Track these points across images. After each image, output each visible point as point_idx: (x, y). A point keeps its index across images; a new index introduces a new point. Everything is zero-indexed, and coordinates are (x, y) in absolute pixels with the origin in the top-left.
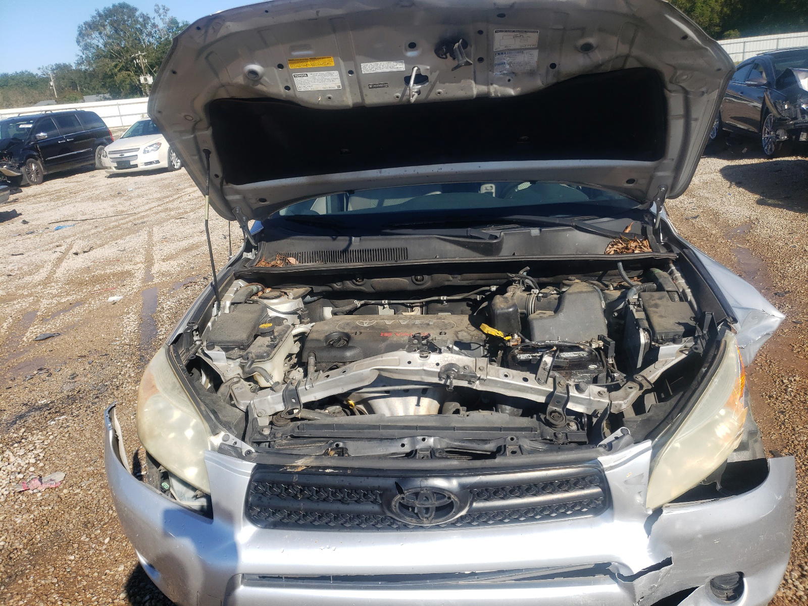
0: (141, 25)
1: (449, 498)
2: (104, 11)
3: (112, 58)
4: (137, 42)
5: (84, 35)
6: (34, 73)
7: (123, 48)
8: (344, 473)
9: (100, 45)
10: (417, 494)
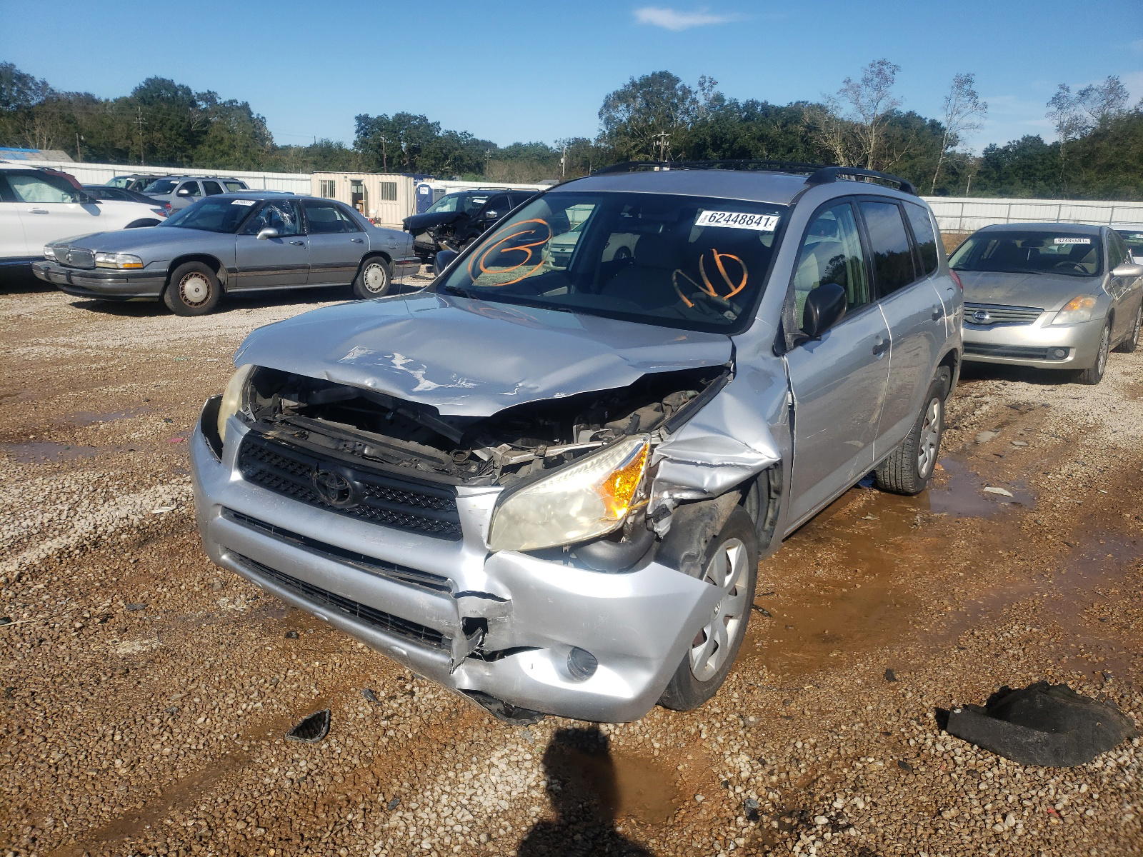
0: (679, 100)
1: (346, 484)
2: (640, 80)
3: (633, 136)
5: (610, 106)
7: (650, 126)
8: (290, 447)
9: (624, 119)
10: (326, 474)
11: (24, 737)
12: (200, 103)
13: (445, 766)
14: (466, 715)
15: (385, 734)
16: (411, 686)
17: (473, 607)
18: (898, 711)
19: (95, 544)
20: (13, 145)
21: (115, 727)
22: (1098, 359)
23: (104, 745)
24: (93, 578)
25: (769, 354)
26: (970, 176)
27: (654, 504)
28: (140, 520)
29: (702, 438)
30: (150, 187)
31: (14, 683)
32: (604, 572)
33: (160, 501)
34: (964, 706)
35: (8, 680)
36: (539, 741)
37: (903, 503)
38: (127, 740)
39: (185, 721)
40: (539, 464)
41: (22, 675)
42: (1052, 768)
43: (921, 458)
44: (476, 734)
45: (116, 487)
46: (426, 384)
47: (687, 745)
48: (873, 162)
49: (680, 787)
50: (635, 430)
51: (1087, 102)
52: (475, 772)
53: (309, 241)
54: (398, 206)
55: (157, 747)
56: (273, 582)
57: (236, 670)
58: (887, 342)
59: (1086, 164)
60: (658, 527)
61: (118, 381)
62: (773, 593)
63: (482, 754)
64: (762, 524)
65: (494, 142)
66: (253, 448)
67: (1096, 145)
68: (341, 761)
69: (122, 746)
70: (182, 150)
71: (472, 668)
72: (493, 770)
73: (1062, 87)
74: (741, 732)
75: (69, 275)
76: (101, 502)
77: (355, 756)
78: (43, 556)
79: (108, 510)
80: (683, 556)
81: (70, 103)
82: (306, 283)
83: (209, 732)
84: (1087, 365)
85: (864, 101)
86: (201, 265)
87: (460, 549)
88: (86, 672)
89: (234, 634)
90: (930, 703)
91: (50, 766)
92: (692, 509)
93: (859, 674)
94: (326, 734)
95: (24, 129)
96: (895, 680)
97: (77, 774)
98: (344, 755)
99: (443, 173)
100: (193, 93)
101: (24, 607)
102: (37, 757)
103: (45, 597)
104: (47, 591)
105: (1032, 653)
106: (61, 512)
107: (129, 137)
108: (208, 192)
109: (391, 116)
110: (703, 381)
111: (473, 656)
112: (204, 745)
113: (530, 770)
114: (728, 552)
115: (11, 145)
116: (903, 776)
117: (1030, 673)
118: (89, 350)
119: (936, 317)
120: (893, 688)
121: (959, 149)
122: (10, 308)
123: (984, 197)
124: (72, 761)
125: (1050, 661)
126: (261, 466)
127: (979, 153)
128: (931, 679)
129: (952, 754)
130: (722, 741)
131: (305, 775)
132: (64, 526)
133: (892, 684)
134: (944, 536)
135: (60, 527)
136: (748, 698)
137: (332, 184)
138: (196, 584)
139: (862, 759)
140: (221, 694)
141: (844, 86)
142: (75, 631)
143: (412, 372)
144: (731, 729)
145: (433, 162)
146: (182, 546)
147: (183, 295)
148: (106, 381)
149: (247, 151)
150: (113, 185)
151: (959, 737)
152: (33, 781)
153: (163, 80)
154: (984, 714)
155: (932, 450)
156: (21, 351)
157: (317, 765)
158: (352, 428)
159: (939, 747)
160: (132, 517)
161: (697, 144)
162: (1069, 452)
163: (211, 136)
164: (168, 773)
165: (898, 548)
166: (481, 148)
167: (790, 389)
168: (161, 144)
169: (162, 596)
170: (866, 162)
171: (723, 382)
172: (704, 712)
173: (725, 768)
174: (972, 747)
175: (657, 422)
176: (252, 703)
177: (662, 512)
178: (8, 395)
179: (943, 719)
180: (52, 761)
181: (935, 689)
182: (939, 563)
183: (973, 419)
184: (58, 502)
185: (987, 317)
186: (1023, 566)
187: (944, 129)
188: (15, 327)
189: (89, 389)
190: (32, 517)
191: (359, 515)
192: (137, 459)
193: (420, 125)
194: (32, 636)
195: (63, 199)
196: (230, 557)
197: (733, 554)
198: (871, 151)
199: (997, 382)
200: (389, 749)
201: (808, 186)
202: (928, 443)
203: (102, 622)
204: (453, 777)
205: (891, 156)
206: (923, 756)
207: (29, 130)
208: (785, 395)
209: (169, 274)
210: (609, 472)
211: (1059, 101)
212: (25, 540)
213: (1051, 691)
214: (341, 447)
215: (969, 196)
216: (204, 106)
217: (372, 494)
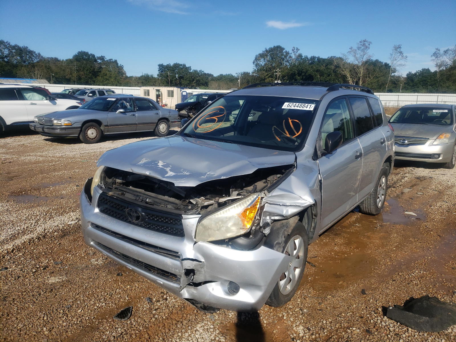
0: (284, 56)
1: (139, 214)
2: (269, 49)
3: (266, 71)
4: (280, 64)
5: (257, 59)
6: (234, 75)
7: (273, 67)
8: (117, 199)
9: (263, 64)
10: (131, 210)
11: (9, 318)
12: (98, 60)
13: (177, 331)
14: (188, 309)
15: (154, 317)
16: (166, 296)
17: (189, 265)
18: (366, 307)
19: (44, 237)
20: (27, 78)
21: (45, 314)
22: (452, 159)
23: (40, 322)
24: (42, 251)
25: (311, 160)
26: (401, 85)
27: (263, 221)
28: (63, 227)
29: (282, 194)
30: (78, 93)
31: (7, 294)
32: (242, 250)
33: (71, 219)
34: (394, 305)
35: (4, 293)
36: (217, 320)
37: (371, 219)
38: (49, 319)
39: (73, 311)
40: (216, 205)
41: (10, 291)
42: (430, 333)
43: (378, 200)
44: (191, 317)
45: (55, 213)
46: (171, 174)
47: (278, 322)
48: (362, 80)
49: (274, 340)
50: (255, 191)
51: (448, 55)
52: (190, 333)
53: (137, 114)
54: (174, 100)
55: (61, 322)
56: (110, 253)
57: (96, 289)
58: (361, 154)
59: (448, 79)
60: (265, 231)
61: (59, 170)
62: (316, 257)
63: (193, 325)
64: (310, 229)
65: (212, 74)
66: (103, 199)
67: (452, 72)
68: (135, 328)
69: (47, 322)
70: (91, 78)
71: (189, 289)
72: (197, 332)
73: (437, 49)
74: (301, 316)
75: (43, 128)
76: (48, 219)
77: (141, 326)
78: (23, 242)
79: (51, 222)
80: (275, 243)
81: (49, 61)
82: (136, 130)
83: (83, 316)
84: (448, 161)
85: (358, 56)
86: (94, 124)
87: (184, 241)
88: (35, 290)
89: (96, 274)
90: (380, 304)
91: (18, 330)
92: (278, 224)
93: (351, 291)
94: (130, 317)
95: (31, 72)
96: (365, 294)
97: (28, 333)
98: (136, 326)
99: (192, 86)
100: (96, 57)
101: (13, 263)
102: (13, 326)
103: (22, 259)
104: (23, 256)
105: (423, 282)
106: (32, 223)
107: (71, 74)
108: (100, 95)
109: (172, 64)
110: (283, 171)
111: (189, 284)
112: (80, 321)
113: (212, 333)
114: (295, 241)
115: (26, 78)
116: (368, 336)
117: (422, 291)
118: (49, 158)
119: (382, 143)
120: (364, 298)
121: (396, 74)
122: (20, 141)
123: (407, 93)
124: (27, 328)
125: (431, 286)
126: (106, 206)
127: (405, 76)
128: (380, 294)
129: (389, 327)
130: (292, 320)
131: (120, 335)
132: (33, 229)
133: (364, 296)
134: (388, 232)
135: (31, 230)
136: (304, 301)
137: (148, 91)
138: (83, 253)
139: (351, 329)
140: (89, 300)
141: (350, 50)
142: (33, 273)
143: (165, 168)
144: (296, 315)
145: (188, 82)
146: (79, 237)
147: (87, 136)
148: (54, 170)
149: (116, 78)
150: (64, 92)
151: (392, 319)
152: (11, 336)
153: (85, 52)
154: (402, 310)
155: (383, 197)
156: (23, 158)
157: (125, 330)
158: (143, 191)
159: (383, 323)
160: (59, 225)
161: (292, 74)
162: (440, 197)
163: (102, 73)
164: (64, 333)
165: (369, 237)
166: (207, 76)
167: (320, 173)
168: (83, 76)
169: (69, 258)
170: (359, 80)
171: (291, 171)
172: (286, 307)
173: (293, 332)
174: (397, 323)
175: (264, 187)
176: (101, 303)
177: (266, 225)
178: (16, 176)
179: (385, 311)
180: (19, 328)
181: (382, 298)
182: (385, 244)
183: (401, 183)
184: (31, 219)
185: (406, 142)
186: (421, 245)
187: (390, 66)
188: (21, 149)
189: (47, 174)
190: (20, 226)
191: (144, 226)
192: (63, 201)
193: (183, 68)
194: (16, 275)
195: (42, 99)
196: (94, 243)
197: (297, 242)
198: (361, 75)
199: (411, 168)
200: (155, 323)
201: (328, 92)
202: (381, 194)
203: (44, 269)
204: (181, 335)
205: (369, 77)
206: (376, 327)
207: (33, 72)
208: (318, 176)
209: (81, 127)
210: (244, 208)
211: (436, 55)
212: (17, 235)
213: (430, 300)
214: (138, 199)
215: (401, 93)
216: (100, 62)
217: (149, 218)
